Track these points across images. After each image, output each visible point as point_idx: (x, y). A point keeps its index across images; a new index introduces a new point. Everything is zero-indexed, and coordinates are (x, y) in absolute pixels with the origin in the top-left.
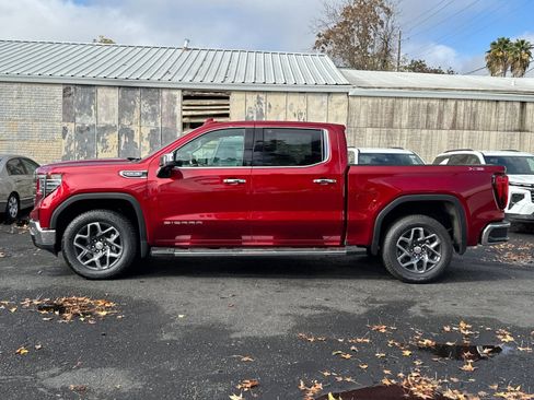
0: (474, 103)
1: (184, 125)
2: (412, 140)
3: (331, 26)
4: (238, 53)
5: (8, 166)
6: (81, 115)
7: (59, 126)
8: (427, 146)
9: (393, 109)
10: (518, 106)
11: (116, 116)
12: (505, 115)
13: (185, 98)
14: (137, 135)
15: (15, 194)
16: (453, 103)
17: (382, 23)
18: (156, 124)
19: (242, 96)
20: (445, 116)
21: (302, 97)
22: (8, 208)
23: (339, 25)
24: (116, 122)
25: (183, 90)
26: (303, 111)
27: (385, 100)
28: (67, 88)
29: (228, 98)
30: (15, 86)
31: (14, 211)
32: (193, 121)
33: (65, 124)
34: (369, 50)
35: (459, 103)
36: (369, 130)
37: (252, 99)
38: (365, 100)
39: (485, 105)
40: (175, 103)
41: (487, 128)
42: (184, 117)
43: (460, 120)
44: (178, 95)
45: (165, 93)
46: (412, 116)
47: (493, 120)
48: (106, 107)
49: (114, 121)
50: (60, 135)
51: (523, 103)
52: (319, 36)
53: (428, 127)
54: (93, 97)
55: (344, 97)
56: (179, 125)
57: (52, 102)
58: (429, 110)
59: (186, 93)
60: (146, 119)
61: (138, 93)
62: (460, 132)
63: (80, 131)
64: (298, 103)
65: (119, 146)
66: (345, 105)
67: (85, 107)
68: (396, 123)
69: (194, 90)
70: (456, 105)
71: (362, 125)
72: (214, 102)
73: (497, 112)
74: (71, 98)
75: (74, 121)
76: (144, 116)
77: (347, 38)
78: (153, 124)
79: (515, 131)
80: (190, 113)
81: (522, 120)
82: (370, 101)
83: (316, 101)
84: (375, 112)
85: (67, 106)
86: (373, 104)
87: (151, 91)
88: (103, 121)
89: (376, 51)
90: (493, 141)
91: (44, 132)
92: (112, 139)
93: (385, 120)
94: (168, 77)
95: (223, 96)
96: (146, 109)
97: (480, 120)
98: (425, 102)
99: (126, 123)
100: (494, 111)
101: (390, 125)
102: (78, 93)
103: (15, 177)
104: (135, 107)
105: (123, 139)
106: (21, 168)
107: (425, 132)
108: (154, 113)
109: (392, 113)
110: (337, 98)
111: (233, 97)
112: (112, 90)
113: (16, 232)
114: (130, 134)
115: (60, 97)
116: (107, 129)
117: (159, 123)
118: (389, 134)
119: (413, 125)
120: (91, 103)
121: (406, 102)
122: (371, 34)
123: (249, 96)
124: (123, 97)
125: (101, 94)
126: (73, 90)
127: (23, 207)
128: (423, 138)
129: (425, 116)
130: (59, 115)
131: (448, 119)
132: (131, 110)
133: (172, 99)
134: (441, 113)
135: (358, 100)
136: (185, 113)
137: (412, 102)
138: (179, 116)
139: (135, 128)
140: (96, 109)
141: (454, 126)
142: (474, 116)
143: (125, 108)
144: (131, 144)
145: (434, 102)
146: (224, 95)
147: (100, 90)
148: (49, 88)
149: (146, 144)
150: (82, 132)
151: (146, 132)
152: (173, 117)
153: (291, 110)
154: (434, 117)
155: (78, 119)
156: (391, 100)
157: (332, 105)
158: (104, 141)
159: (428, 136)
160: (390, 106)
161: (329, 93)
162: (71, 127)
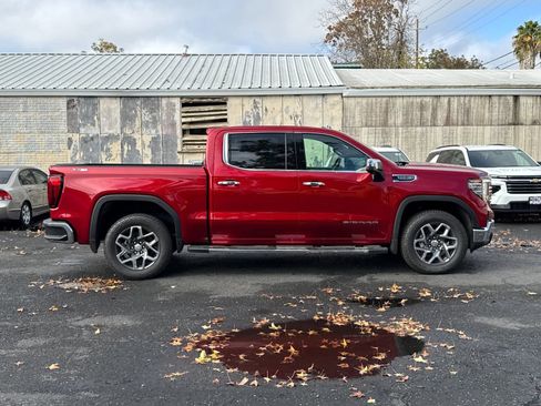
0: (467, 98)
1: (184, 132)
2: (406, 137)
3: (342, 18)
4: (236, 57)
5: (20, 177)
6: (84, 125)
7: (64, 137)
8: (422, 142)
9: (387, 108)
10: (511, 99)
11: (118, 125)
12: (498, 110)
13: (184, 105)
14: (139, 143)
15: (27, 203)
16: (446, 100)
17: (396, 12)
18: (157, 131)
19: (238, 101)
20: (439, 113)
21: (298, 99)
22: (21, 215)
23: (351, 17)
24: (119, 132)
25: (182, 98)
26: (299, 113)
27: (379, 99)
28: (71, 101)
29: (225, 104)
30: (21, 100)
31: (27, 218)
32: (192, 127)
33: (70, 135)
34: (384, 41)
35: (452, 99)
36: (365, 129)
37: (249, 104)
38: (359, 100)
39: (478, 100)
40: (174, 110)
41: (481, 123)
42: (184, 123)
43: (454, 116)
44: (177, 102)
45: (164, 101)
46: (406, 114)
47: (487, 115)
48: (109, 116)
49: (116, 130)
50: (66, 146)
51: (516, 97)
52: (330, 28)
53: (422, 125)
54: (95, 107)
55: (338, 98)
56: (179, 132)
57: (57, 114)
58: (422, 107)
59: (184, 100)
60: (147, 127)
61: (139, 103)
62: (455, 128)
63: (85, 141)
64: (293, 105)
65: (122, 155)
66: (339, 107)
67: (89, 118)
68: (391, 122)
69: (192, 97)
70: (449, 101)
71: (357, 124)
72: (212, 108)
73: (491, 107)
74: (74, 110)
75: (78, 132)
76: (145, 125)
77: (359, 30)
78: (153, 131)
79: (510, 124)
80: (189, 120)
81: (516, 113)
82: (364, 100)
83: (310, 103)
84: (369, 111)
85: (71, 117)
86: (367, 104)
87: (151, 101)
88: (106, 131)
89: (391, 42)
90: (487, 135)
91: (50, 144)
92: (115, 147)
93: (379, 119)
94: (167, 85)
95: (220, 102)
96: (147, 118)
97: (473, 115)
98: (419, 100)
99: (128, 131)
100: (487, 106)
101: (385, 124)
102: (81, 104)
103: (26, 186)
104: (136, 115)
105: (126, 147)
106: (31, 179)
107: (419, 129)
108: (155, 122)
109: (387, 112)
110: (331, 100)
111: (230, 102)
112: (114, 101)
113: (31, 236)
114: (132, 142)
115: (65, 109)
116: (110, 138)
117: (161, 131)
118: (384, 132)
119: (407, 123)
120: (94, 114)
121: (399, 101)
122: (386, 25)
123: (246, 100)
124: (124, 106)
125: (103, 104)
126: (76, 102)
127: (35, 214)
128: (418, 135)
129: (419, 114)
130: (64, 127)
131: (441, 115)
132: (132, 119)
133: (171, 107)
134: (435, 110)
135: (352, 101)
136: (184, 120)
137: (405, 100)
138: (178, 123)
139: (136, 136)
140: (99, 119)
141: (448, 122)
142: (468, 112)
143: (127, 118)
144: (134, 151)
145: (427, 99)
146: (221, 100)
147: (102, 101)
148: (53, 100)
149: (148, 151)
150: (86, 142)
151: (147, 139)
152: (173, 125)
153: (287, 113)
154: (428, 114)
155: (82, 130)
156: (384, 99)
157: (327, 106)
158: (108, 150)
159: (422, 133)
160: (384, 105)
161: (323, 95)
162: (76, 137)
